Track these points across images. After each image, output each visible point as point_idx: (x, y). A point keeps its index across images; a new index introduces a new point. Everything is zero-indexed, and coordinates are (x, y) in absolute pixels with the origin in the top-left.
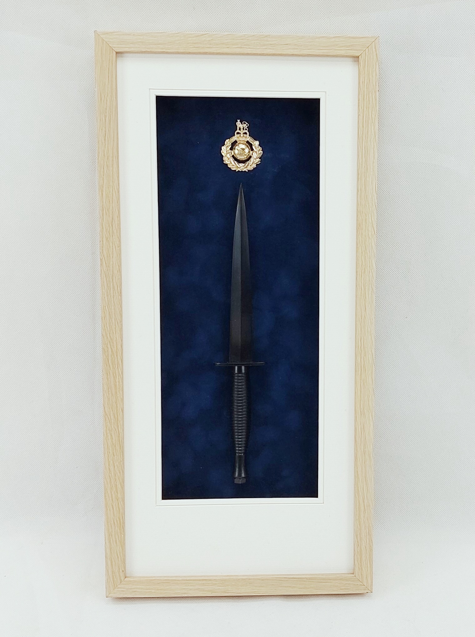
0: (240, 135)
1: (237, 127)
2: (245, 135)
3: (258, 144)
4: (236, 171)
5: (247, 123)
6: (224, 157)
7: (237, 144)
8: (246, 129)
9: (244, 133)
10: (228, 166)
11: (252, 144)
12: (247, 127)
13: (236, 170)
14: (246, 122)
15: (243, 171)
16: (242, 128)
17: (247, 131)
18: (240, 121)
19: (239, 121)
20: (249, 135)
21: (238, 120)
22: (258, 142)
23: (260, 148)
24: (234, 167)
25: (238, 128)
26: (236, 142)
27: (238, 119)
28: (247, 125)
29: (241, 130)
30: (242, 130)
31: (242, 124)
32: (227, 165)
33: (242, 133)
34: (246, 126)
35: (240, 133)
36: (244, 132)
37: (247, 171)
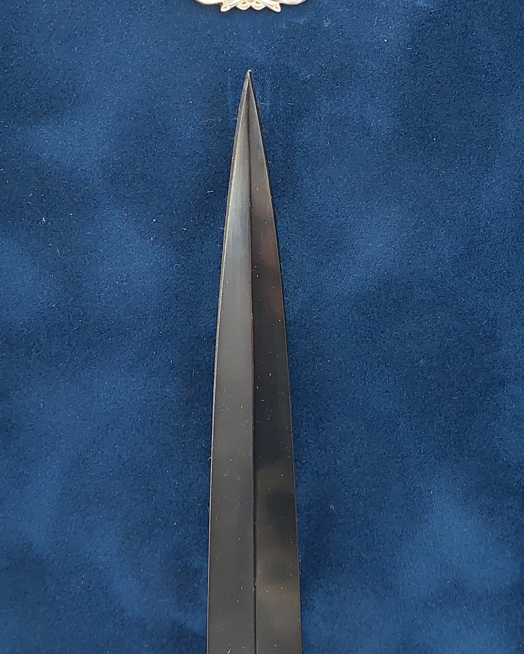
37: (279, 10)
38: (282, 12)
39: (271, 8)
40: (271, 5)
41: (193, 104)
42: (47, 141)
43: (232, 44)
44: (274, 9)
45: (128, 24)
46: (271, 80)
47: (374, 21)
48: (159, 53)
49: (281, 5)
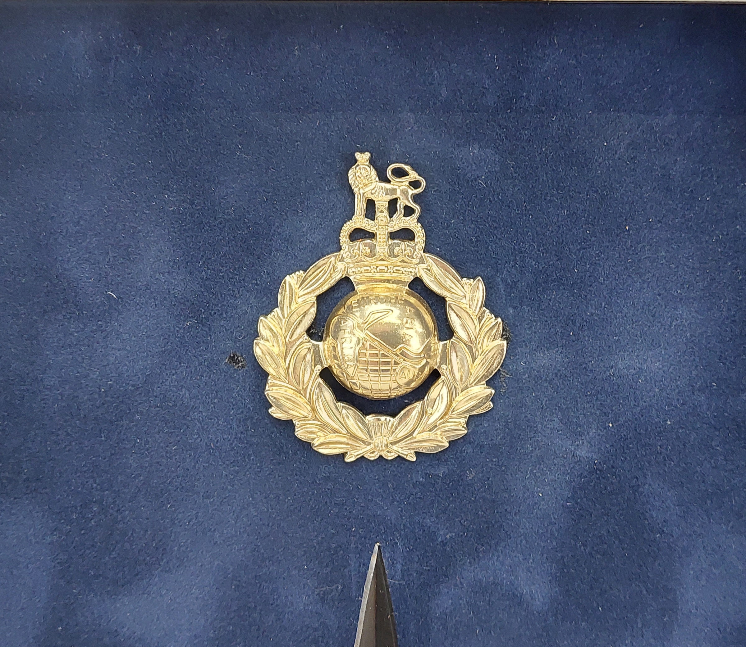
0: (372, 248)
1: (352, 194)
2: (402, 246)
3: (480, 294)
4: (348, 459)
5: (413, 175)
6: (270, 380)
7: (353, 300)
8: (408, 211)
9: (393, 235)
10: (300, 433)
11: (442, 300)
12: (416, 198)
13: (343, 455)
14: (407, 168)
15: (390, 456)
16: (382, 203)
17: (412, 223)
18: (372, 162)
19: (363, 158)
20: (427, 243)
21: (358, 155)
22: (481, 286)
23: (490, 319)
24: (332, 437)
25: (360, 206)
26: (345, 288)
27: (362, 152)
28: (415, 184)
29: (378, 214)
30: (382, 214)
31: (384, 179)
32: (289, 425)
33: (382, 233)
34: (412, 192)
35: (372, 236)
36: (397, 228)
37: (414, 459)
38: (418, 460)
39: (405, 457)
40: (405, 455)
41: (308, 569)
42: (128, 614)
43: (357, 499)
44: (409, 458)
45: (232, 477)
46: (402, 540)
47: (527, 472)
48: (268, 510)
49: (416, 453)
